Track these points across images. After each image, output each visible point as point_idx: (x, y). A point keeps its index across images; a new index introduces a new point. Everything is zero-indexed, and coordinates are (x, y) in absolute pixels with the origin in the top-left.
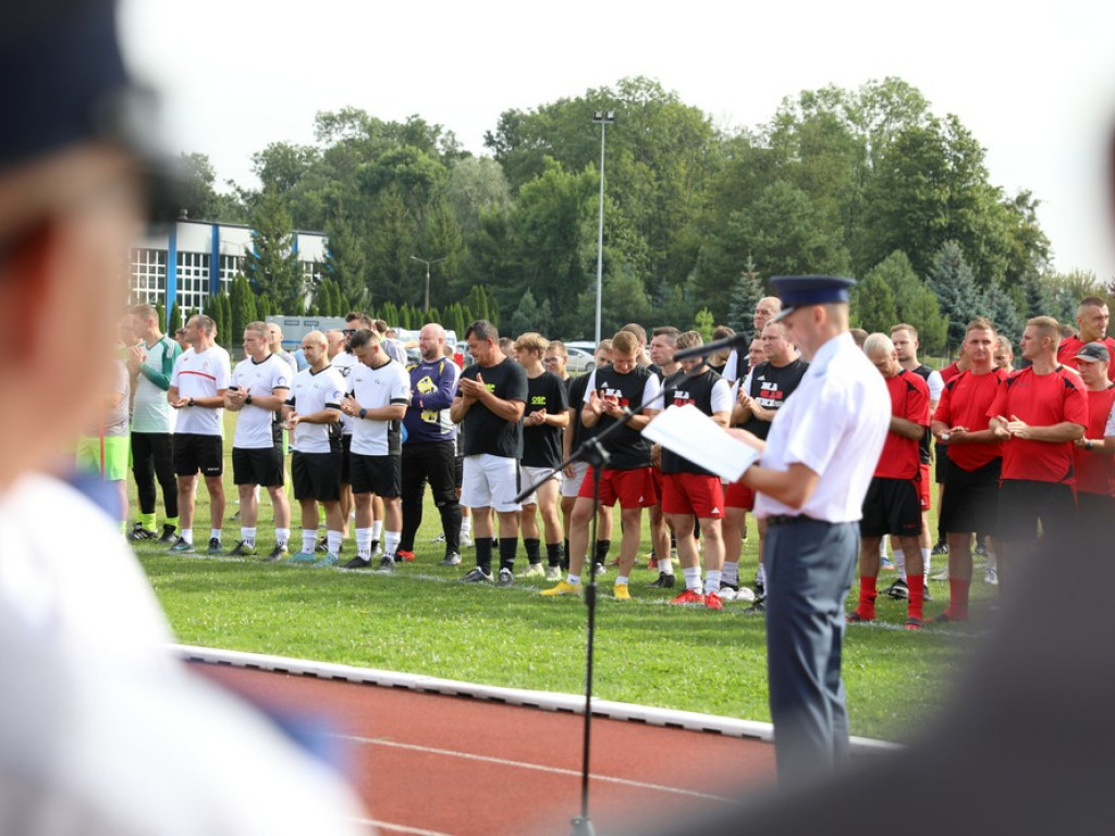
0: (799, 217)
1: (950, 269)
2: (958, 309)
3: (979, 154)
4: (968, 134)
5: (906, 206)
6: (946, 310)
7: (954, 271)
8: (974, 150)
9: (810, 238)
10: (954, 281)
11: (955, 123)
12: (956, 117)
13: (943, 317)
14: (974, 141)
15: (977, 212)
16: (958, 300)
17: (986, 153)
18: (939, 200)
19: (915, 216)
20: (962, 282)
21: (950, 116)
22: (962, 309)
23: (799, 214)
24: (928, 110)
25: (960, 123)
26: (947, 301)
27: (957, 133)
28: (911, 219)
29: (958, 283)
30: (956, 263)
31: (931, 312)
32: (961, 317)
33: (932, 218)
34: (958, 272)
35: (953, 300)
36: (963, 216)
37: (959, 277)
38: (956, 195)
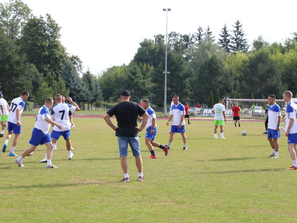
0: (9, 49)
1: (68, 70)
2: (72, 86)
3: (59, 29)
4: (54, 21)
5: (33, 47)
6: (67, 86)
7: (69, 71)
8: (57, 28)
9: (14, 57)
10: (70, 75)
11: (49, 17)
12: (49, 15)
13: (67, 89)
14: (57, 24)
15: (58, 50)
16: (72, 82)
17: (61, 29)
18: (45, 46)
19: (36, 51)
20: (72, 76)
21: (47, 15)
22: (73, 86)
23: (9, 48)
24: (31, 13)
25: (51, 17)
26: (67, 83)
27: (50, 21)
28: (35, 52)
29: (71, 76)
30: (70, 68)
31: (63, 87)
32: (72, 89)
33: (42, 52)
34: (71, 72)
35: (70, 82)
36: (54, 51)
37: (72, 74)
38: (51, 44)
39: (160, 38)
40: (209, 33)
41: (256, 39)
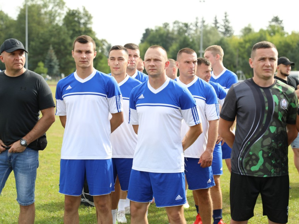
9: (67, 40)
12: (85, 7)
27: (85, 11)
39: (166, 25)
40: (204, 22)
41: (247, 26)
